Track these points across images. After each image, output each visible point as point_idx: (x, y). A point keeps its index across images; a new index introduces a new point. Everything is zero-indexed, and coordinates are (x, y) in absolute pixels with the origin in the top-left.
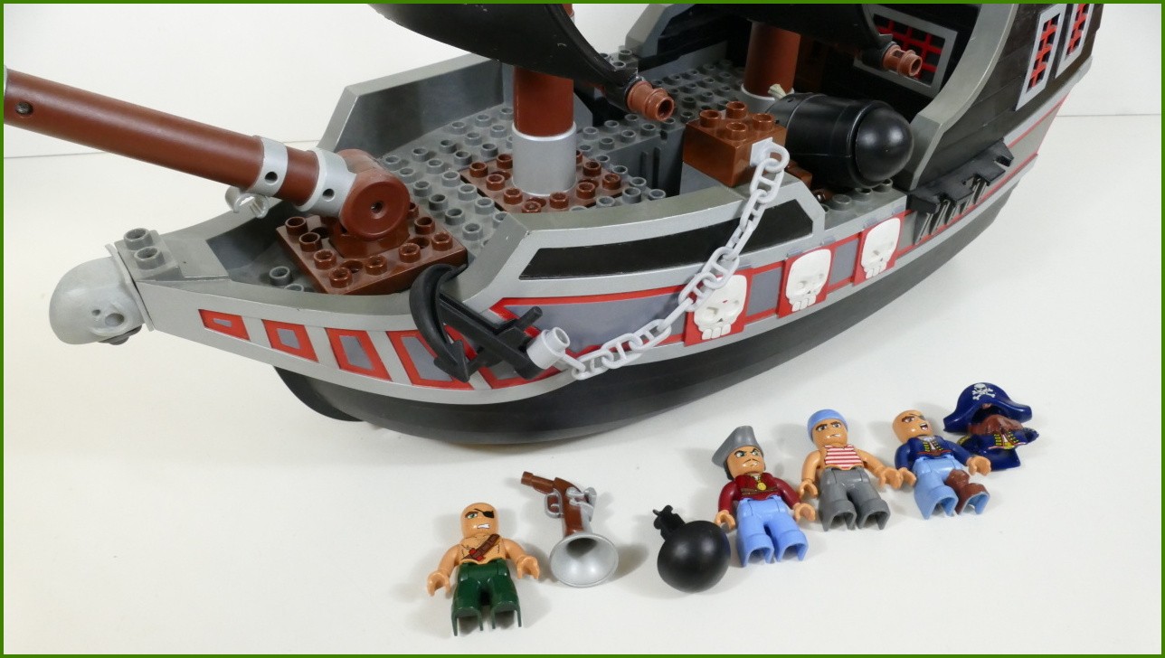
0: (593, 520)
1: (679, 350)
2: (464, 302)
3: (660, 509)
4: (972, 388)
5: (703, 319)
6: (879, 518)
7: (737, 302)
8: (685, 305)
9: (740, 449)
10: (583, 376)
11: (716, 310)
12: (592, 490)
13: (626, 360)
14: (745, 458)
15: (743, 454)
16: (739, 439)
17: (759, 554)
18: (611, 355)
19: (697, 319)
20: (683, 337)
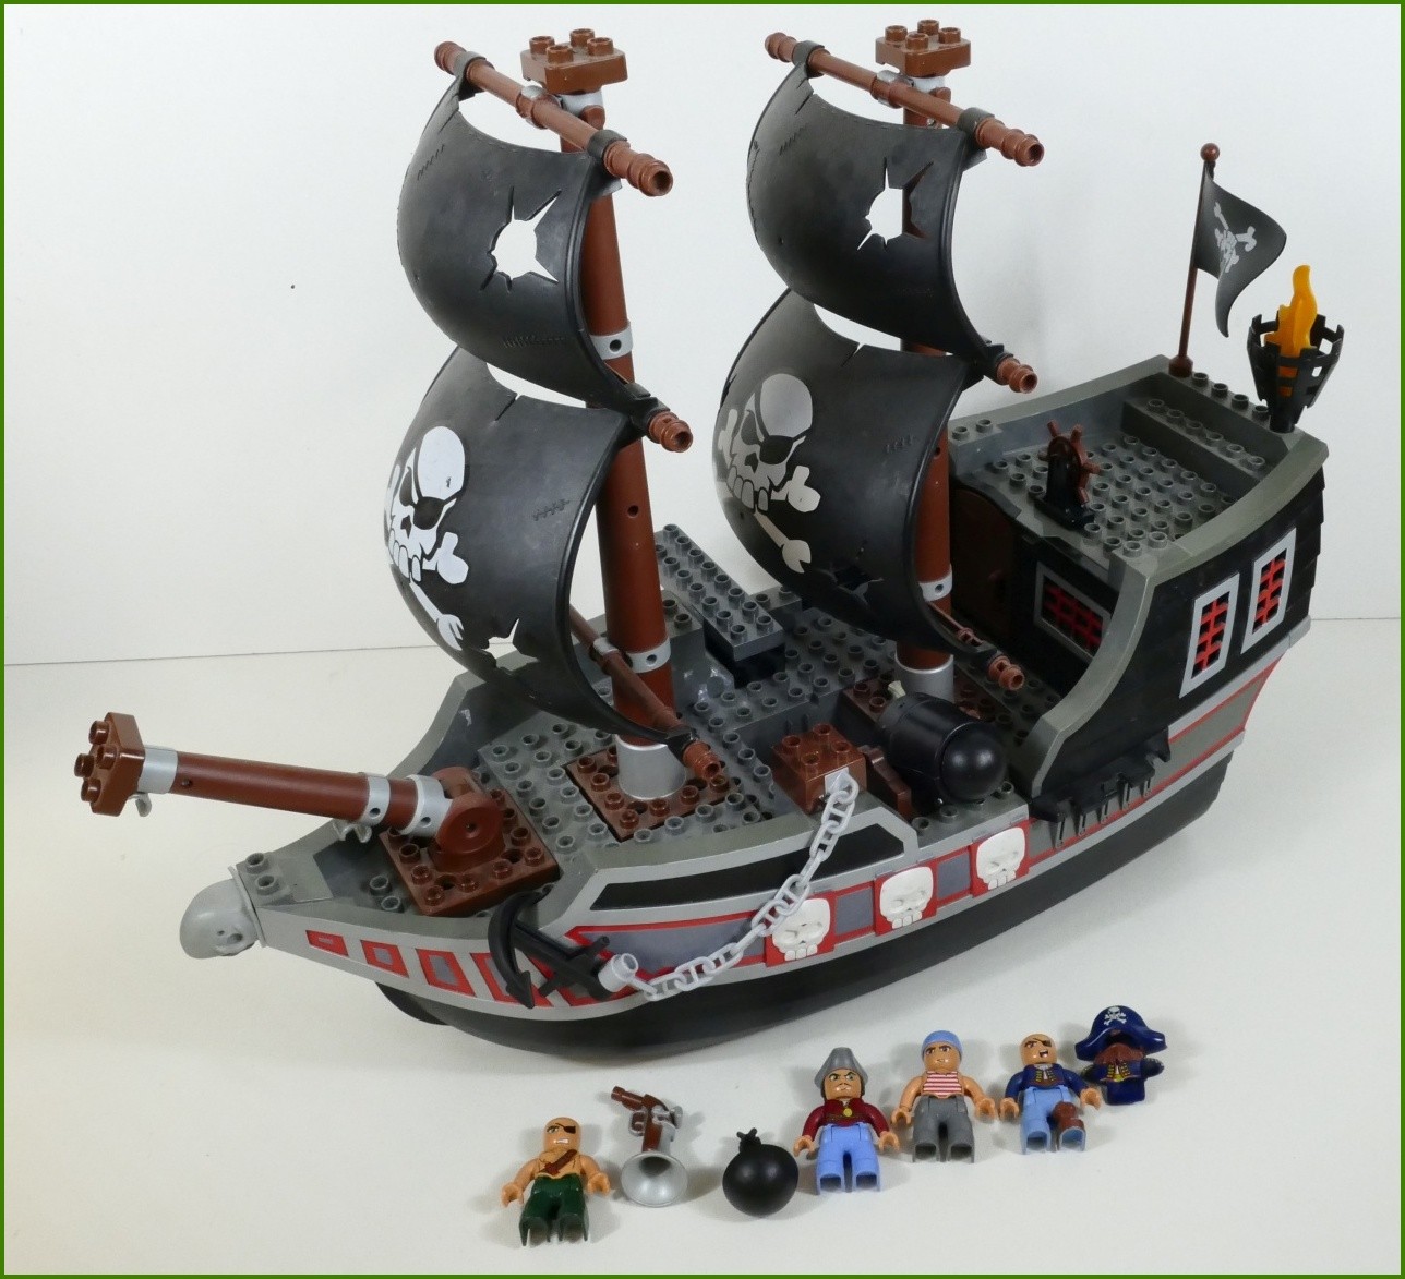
0: (676, 1139)
1: (759, 971)
2: (540, 929)
3: (746, 1131)
4: (1106, 1012)
5: (782, 940)
6: (964, 1151)
7: (819, 924)
8: (757, 930)
9: (836, 1072)
10: (656, 998)
11: (796, 933)
12: (679, 1109)
13: (698, 982)
14: (837, 1082)
15: (837, 1076)
16: (837, 1062)
17: (831, 1183)
18: (683, 977)
19: (775, 941)
20: (764, 958)
